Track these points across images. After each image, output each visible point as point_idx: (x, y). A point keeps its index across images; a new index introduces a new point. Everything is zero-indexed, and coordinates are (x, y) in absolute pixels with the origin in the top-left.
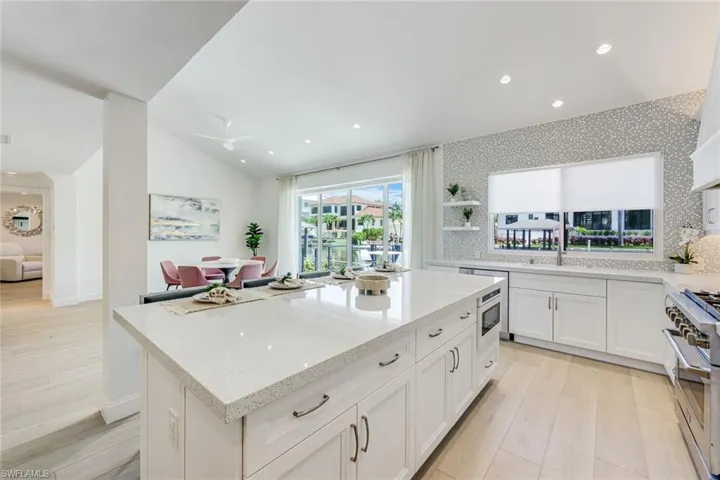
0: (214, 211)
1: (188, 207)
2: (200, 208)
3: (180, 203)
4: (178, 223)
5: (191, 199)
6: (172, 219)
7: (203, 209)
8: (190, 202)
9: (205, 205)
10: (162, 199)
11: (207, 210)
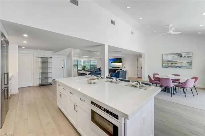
0: (188, 57)
1: (176, 56)
2: (181, 56)
3: (173, 56)
4: (172, 62)
5: (177, 54)
6: (169, 61)
7: (183, 57)
8: (177, 55)
9: (183, 55)
10: (166, 55)
11: (185, 57)
